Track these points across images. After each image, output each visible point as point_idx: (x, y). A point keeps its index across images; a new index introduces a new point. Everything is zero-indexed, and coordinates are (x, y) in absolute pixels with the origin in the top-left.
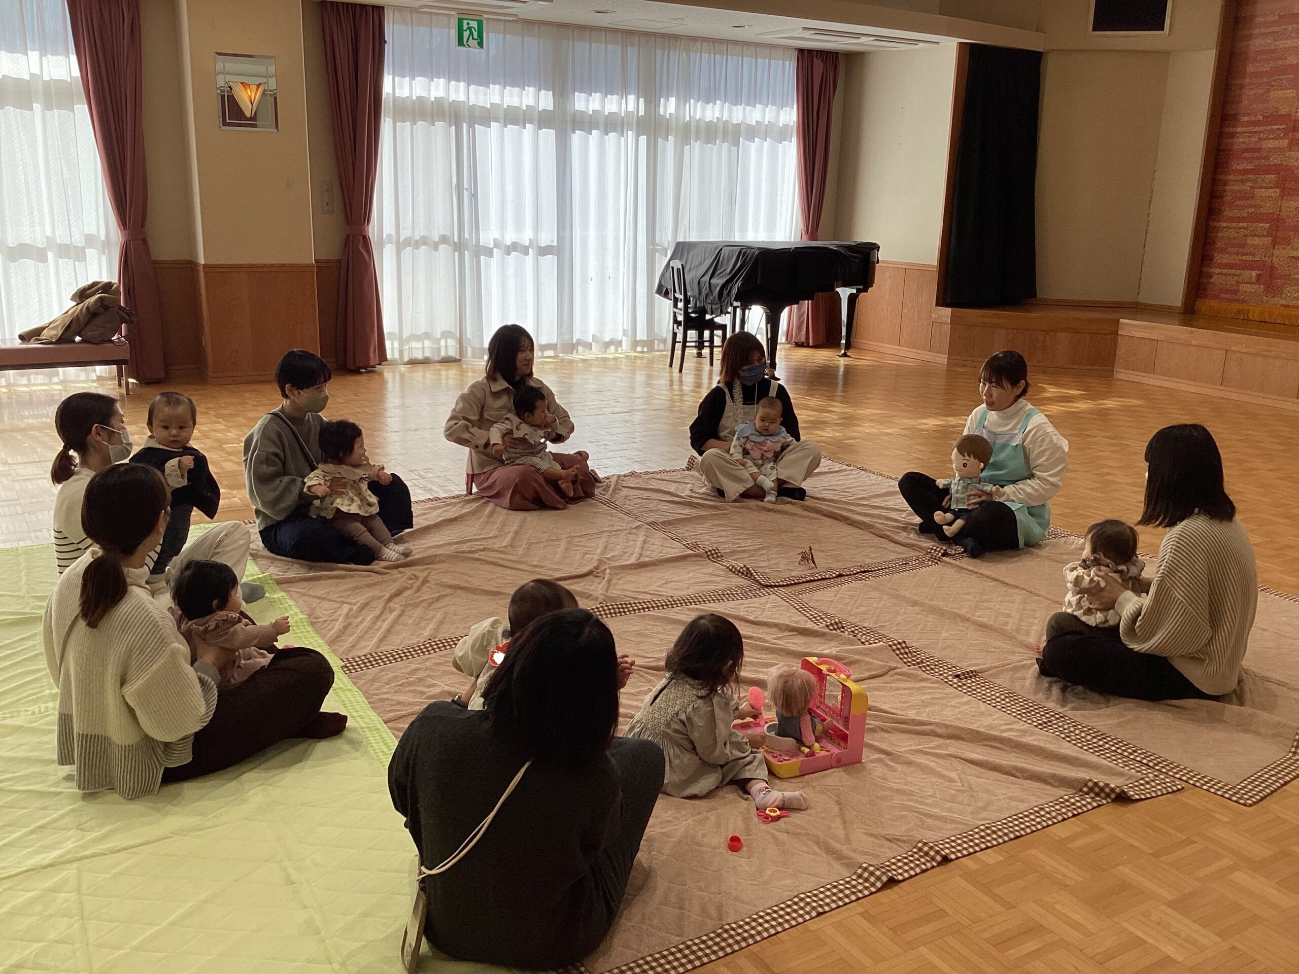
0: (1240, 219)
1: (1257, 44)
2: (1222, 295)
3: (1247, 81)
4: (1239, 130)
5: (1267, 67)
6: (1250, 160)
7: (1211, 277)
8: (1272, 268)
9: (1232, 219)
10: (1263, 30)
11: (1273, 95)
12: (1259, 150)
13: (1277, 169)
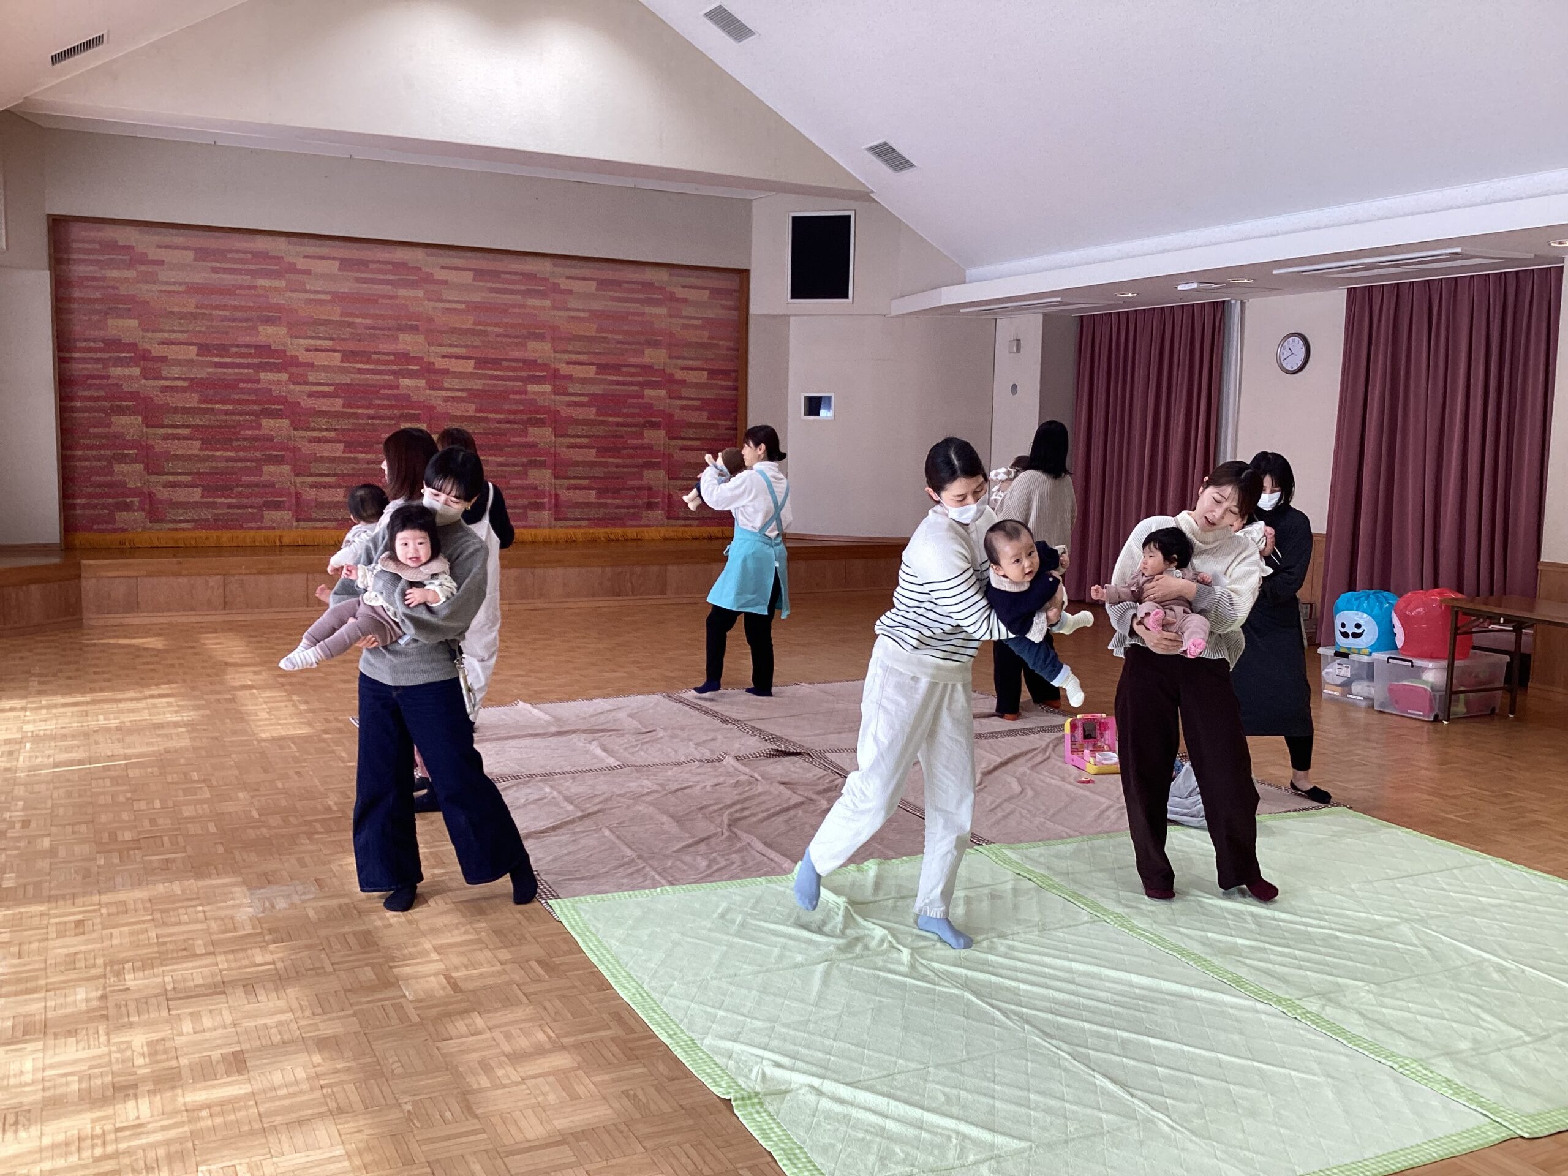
0: (99, 447)
1: (79, 270)
2: (95, 527)
3: (75, 306)
4: (77, 355)
5: (98, 295)
6: (100, 387)
7: (75, 509)
8: (151, 495)
9: (91, 448)
10: (82, 257)
11: (111, 322)
12: (108, 377)
13: (134, 396)
